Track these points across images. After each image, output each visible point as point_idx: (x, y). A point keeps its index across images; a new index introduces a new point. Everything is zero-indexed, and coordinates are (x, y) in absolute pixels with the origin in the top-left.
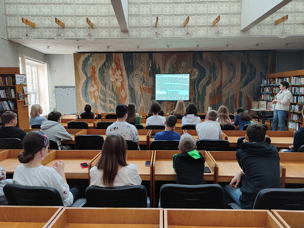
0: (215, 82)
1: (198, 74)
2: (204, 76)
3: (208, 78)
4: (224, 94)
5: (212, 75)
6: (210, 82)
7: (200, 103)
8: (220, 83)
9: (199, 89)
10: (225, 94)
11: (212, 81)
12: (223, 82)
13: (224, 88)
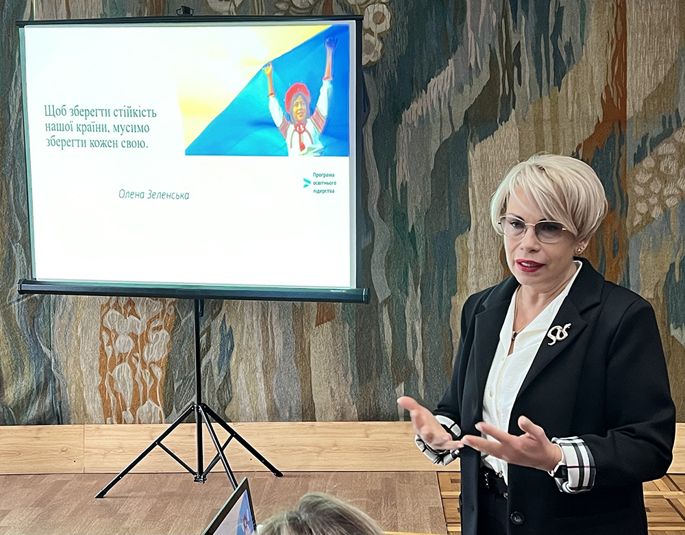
0: (555, 103)
1: (385, 25)
2: (450, 45)
3: (486, 68)
4: (648, 218)
5: (522, 36)
6: (509, 101)
7: (413, 303)
8: (599, 112)
9: (403, 172)
10: (657, 212)
11: (523, 91)
12: (634, 106)
13: (648, 162)
